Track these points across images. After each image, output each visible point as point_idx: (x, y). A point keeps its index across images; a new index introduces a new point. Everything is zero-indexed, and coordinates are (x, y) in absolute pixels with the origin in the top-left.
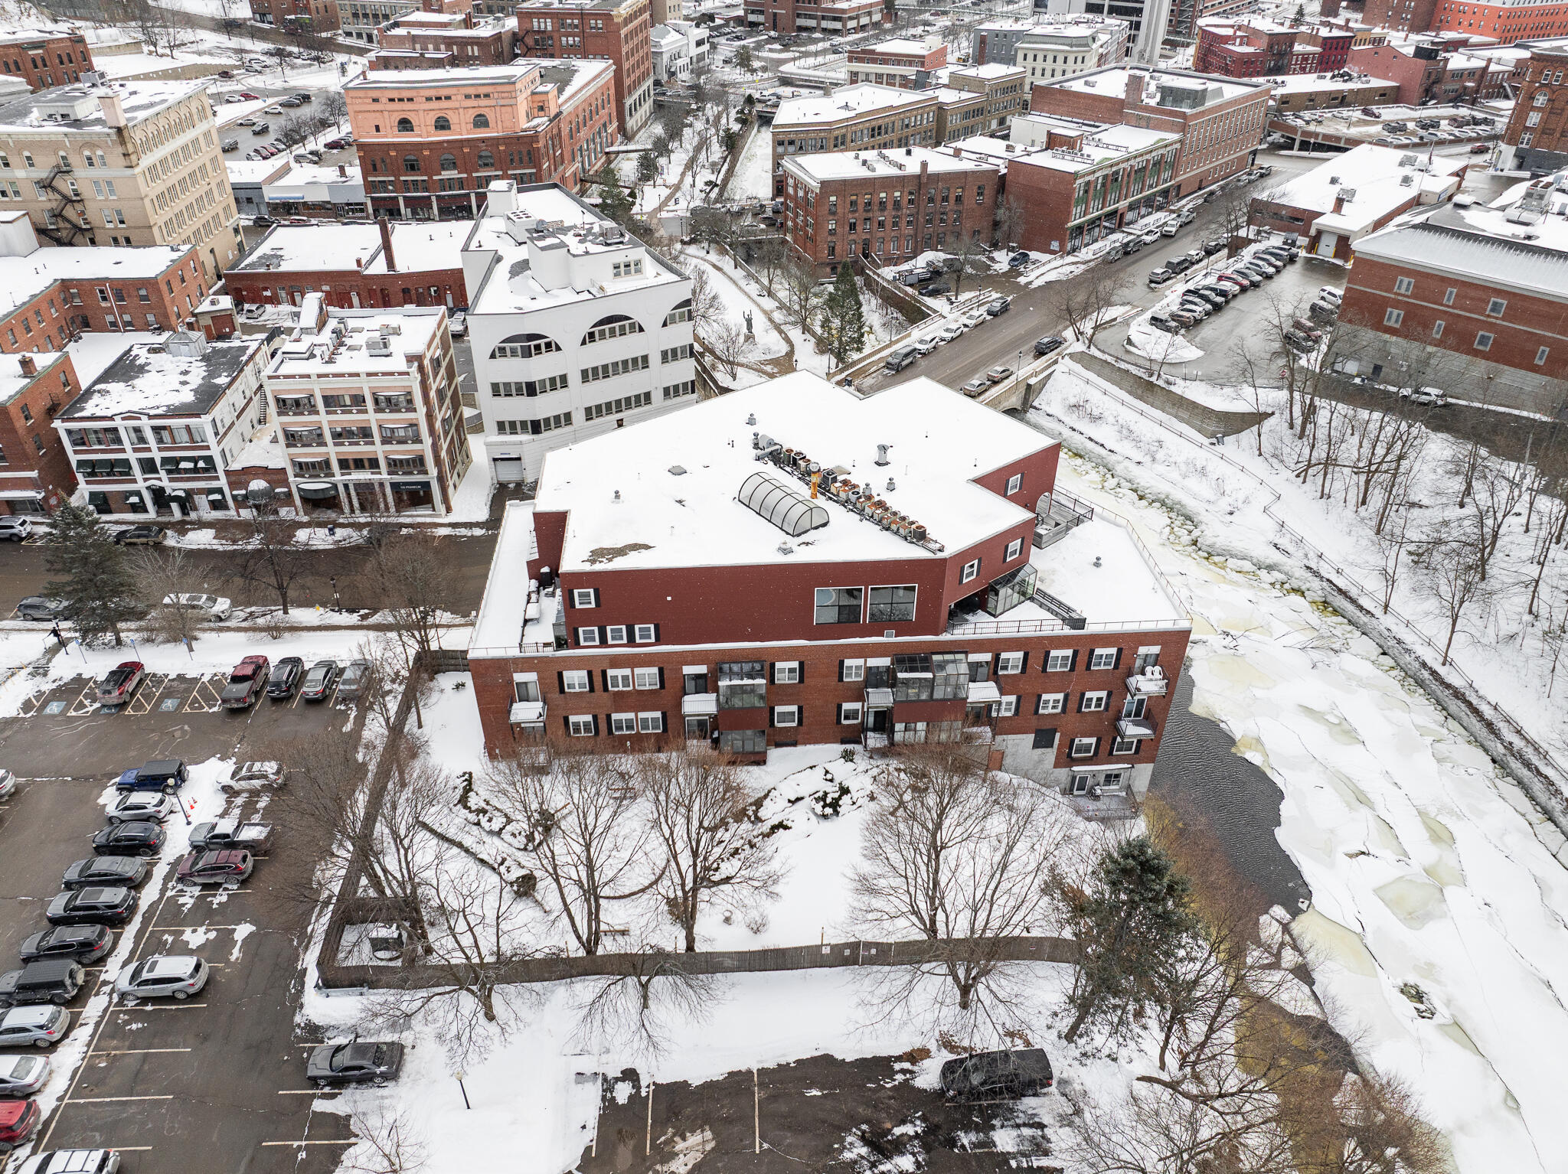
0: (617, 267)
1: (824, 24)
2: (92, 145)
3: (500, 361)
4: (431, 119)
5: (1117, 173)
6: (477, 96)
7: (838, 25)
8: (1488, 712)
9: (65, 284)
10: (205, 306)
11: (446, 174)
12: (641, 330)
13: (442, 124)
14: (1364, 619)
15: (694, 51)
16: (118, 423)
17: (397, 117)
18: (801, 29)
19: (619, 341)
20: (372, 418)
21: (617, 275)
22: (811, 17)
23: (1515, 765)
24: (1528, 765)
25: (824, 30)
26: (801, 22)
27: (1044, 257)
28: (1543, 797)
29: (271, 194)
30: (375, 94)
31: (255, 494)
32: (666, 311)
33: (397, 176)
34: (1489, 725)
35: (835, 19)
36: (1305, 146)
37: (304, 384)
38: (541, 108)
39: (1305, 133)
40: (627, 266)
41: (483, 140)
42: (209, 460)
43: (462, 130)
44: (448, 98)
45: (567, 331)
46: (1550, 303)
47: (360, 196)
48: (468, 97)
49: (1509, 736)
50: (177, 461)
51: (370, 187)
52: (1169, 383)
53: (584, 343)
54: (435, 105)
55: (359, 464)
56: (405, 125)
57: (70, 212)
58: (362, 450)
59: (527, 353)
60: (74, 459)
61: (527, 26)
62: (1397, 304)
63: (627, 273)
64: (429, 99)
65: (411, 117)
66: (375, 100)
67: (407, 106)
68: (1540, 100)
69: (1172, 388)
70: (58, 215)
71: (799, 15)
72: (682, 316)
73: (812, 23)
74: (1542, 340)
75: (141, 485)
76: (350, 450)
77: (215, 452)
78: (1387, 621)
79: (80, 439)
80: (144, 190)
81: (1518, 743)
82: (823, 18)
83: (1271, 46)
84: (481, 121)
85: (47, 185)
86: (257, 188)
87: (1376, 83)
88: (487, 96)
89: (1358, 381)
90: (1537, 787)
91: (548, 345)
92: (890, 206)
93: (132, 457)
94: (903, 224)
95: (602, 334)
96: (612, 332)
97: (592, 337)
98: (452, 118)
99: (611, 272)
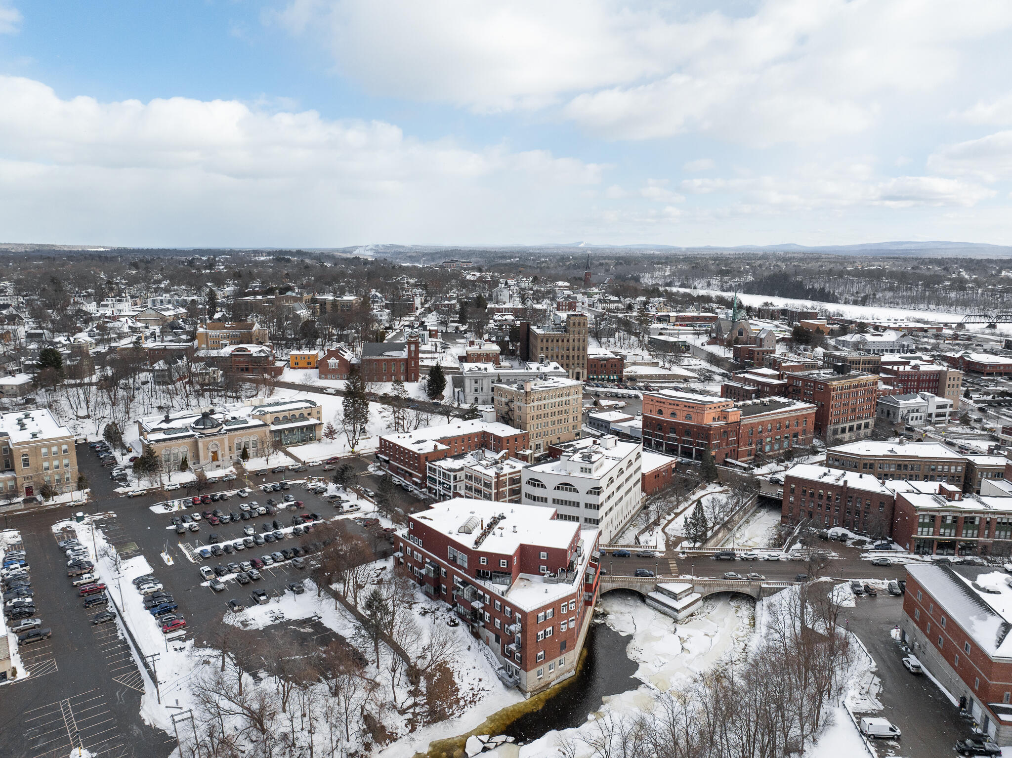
0: (582, 468)
2: (520, 395)
3: (529, 486)
4: (670, 411)
5: (974, 518)
6: (689, 407)
9: (484, 433)
10: (521, 452)
11: (671, 435)
12: (578, 492)
13: (673, 414)
16: (437, 468)
17: (658, 408)
19: (568, 493)
20: (483, 488)
21: (582, 471)
29: (612, 426)
30: (653, 398)
32: (589, 488)
33: (654, 431)
37: (471, 472)
38: (725, 418)
40: (586, 469)
41: (688, 425)
42: (450, 486)
43: (681, 419)
44: (678, 405)
45: (551, 484)
47: (640, 435)
48: (685, 406)
50: (444, 483)
51: (644, 433)
53: (555, 489)
54: (672, 407)
56: (660, 412)
57: (510, 413)
59: (535, 485)
60: (428, 474)
61: (791, 382)
63: (586, 472)
64: (670, 404)
65: (663, 409)
66: (652, 400)
67: (662, 405)
70: (507, 413)
72: (595, 492)
75: (437, 488)
77: (452, 484)
79: (430, 468)
80: (528, 411)
84: (688, 417)
85: (507, 404)
86: (609, 423)
88: (693, 407)
89: (904, 648)
91: (542, 486)
92: (825, 498)
93: (438, 479)
94: (832, 509)
95: (562, 489)
96: (566, 489)
97: (558, 488)
98: (678, 413)
99: (580, 469)
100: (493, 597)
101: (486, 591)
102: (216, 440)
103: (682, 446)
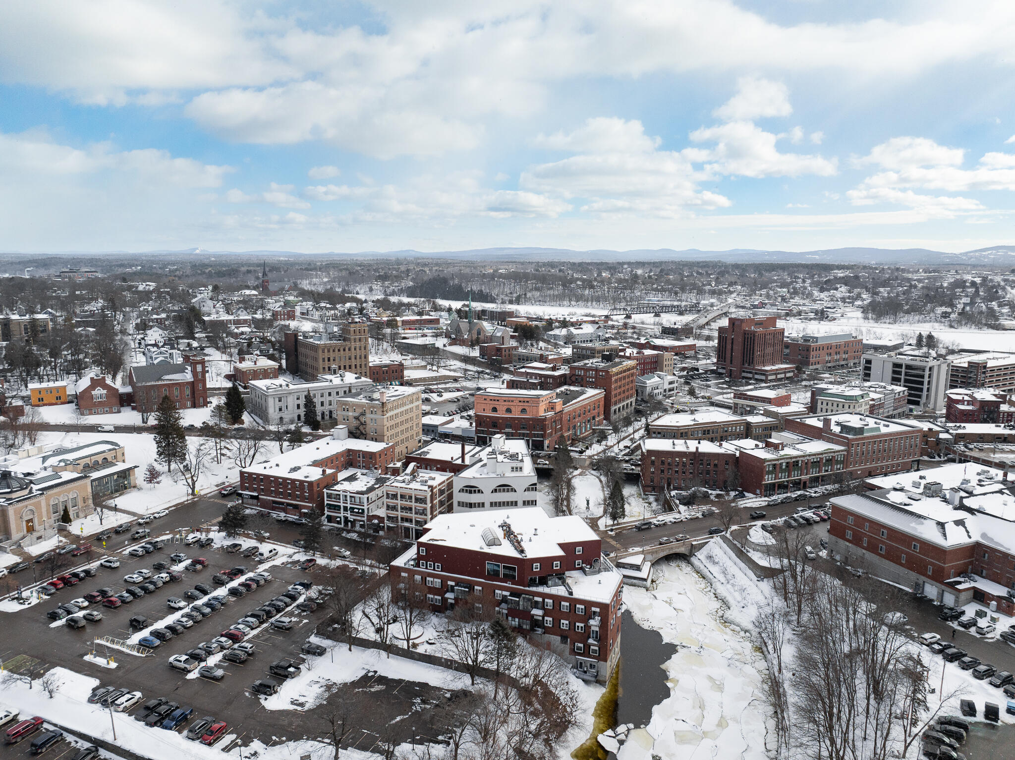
0: (513, 468)
1: (757, 376)
2: (373, 407)
3: (461, 494)
4: (504, 408)
5: (798, 462)
6: (524, 402)
7: (763, 378)
9: (349, 451)
10: (391, 465)
11: (507, 430)
12: (515, 491)
13: (509, 411)
15: (667, 386)
16: (341, 493)
17: (492, 407)
18: (744, 378)
19: (506, 494)
20: (413, 504)
21: (513, 471)
22: (750, 373)
25: (756, 380)
26: (744, 374)
27: (751, 495)
29: (441, 429)
30: (486, 397)
31: (374, 524)
32: (527, 486)
35: (762, 374)
37: (395, 490)
38: (552, 408)
40: (517, 468)
41: (524, 418)
42: (363, 510)
43: (516, 414)
44: (512, 401)
45: (487, 488)
47: (473, 435)
48: (520, 401)
50: (354, 508)
51: (477, 431)
52: (748, 551)
53: (492, 492)
54: (506, 403)
55: (407, 520)
56: (495, 410)
57: (361, 428)
58: (408, 515)
59: (470, 492)
60: (326, 502)
61: (574, 373)
62: (849, 528)
63: (517, 471)
64: (505, 401)
65: (498, 407)
66: (485, 399)
67: (496, 403)
69: (748, 554)
70: (357, 428)
71: (744, 372)
72: (532, 488)
73: (750, 375)
75: (342, 515)
76: (405, 514)
77: (365, 508)
79: (329, 496)
80: (385, 422)
82: (756, 373)
84: (524, 411)
85: (357, 418)
86: (436, 426)
88: (528, 402)
89: (839, 564)
91: (479, 491)
92: (681, 464)
93: (342, 505)
94: (687, 473)
95: (500, 491)
96: (504, 490)
97: (496, 490)
98: (513, 409)
99: (510, 469)
100: (557, 599)
101: (545, 596)
102: (30, 505)
103: (533, 440)
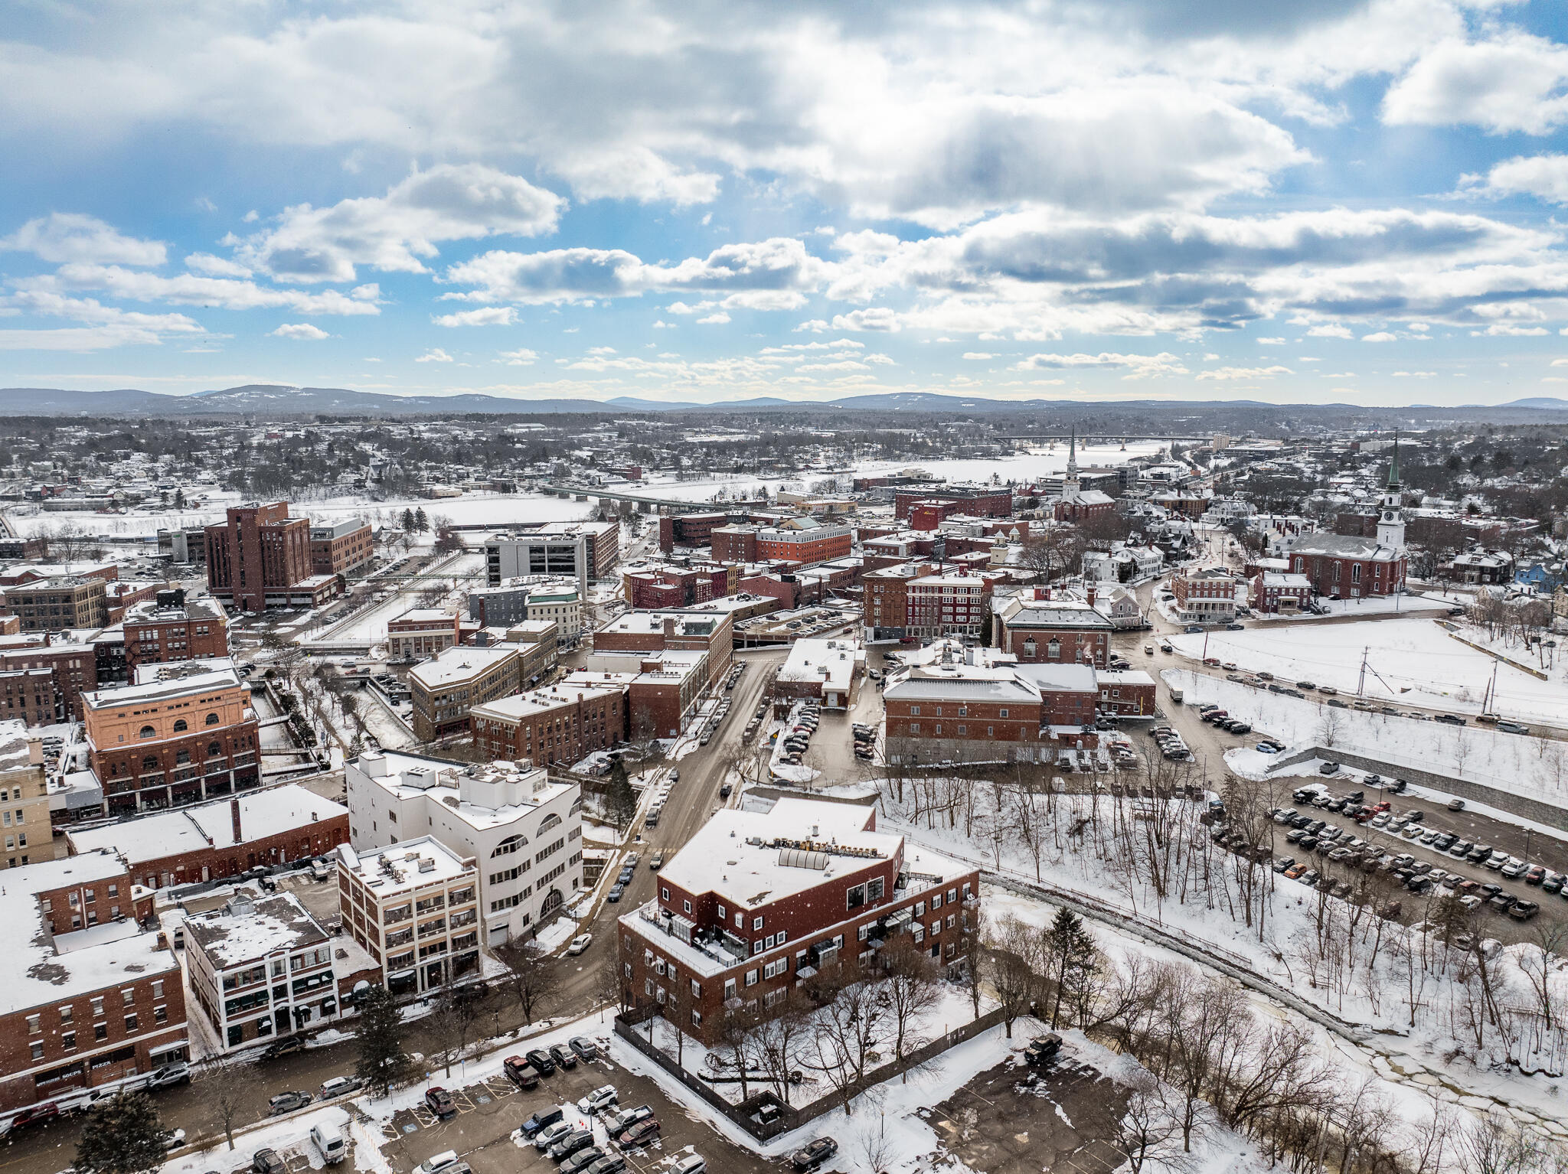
1: (294, 601)
3: (496, 860)
4: (170, 723)
6: (210, 700)
7: (308, 600)
8: (1071, 896)
11: (181, 767)
12: (561, 821)
13: (180, 726)
14: (990, 877)
16: (264, 961)
17: (141, 726)
18: (269, 606)
19: (552, 831)
20: (447, 911)
21: (535, 790)
22: (280, 596)
23: (1094, 912)
24: (1099, 909)
25: (294, 606)
26: (268, 601)
27: (668, 741)
28: (1112, 920)
31: (361, 992)
32: (572, 807)
33: (135, 775)
34: (1074, 900)
35: (303, 596)
36: (751, 644)
37: (405, 897)
39: (749, 636)
41: (213, 734)
43: (198, 728)
44: (186, 705)
45: (528, 830)
46: (986, 705)
47: (98, 799)
48: (203, 701)
49: (1084, 900)
51: (108, 789)
52: (818, 791)
53: (538, 835)
54: (176, 711)
55: (433, 949)
56: (147, 732)
58: (437, 937)
61: (134, 638)
62: (915, 721)
63: (539, 788)
64: (171, 708)
65: (153, 724)
66: (121, 715)
67: (150, 716)
68: (877, 602)
71: (268, 596)
72: (576, 807)
73: (283, 601)
74: (988, 724)
75: (271, 1010)
76: (429, 940)
77: (334, 966)
78: (1002, 874)
81: (1090, 902)
82: (293, 596)
83: (683, 585)
84: (211, 718)
87: (765, 599)
88: (218, 698)
89: (907, 766)
90: (1108, 917)
91: (522, 842)
95: (545, 828)
96: (550, 825)
97: (541, 830)
98: (189, 720)
99: (532, 788)
